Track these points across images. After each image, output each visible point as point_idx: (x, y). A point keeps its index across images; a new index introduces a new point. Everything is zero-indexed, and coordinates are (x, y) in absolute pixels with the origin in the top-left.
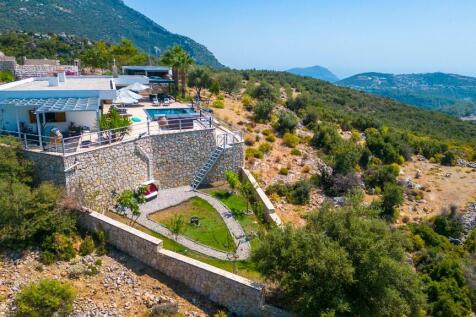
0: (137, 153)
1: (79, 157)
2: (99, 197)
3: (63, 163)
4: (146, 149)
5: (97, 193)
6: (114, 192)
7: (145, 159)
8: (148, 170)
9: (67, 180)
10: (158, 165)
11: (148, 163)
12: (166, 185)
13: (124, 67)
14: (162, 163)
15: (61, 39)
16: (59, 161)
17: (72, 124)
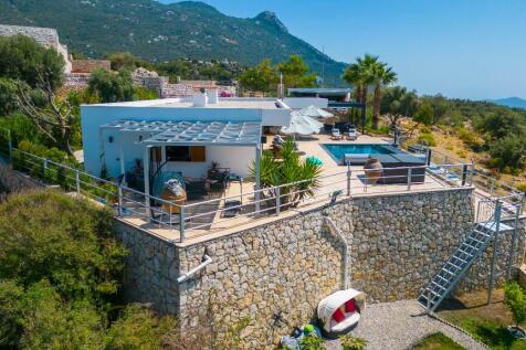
0: (326, 234)
1: (213, 247)
2: (247, 331)
3: (176, 259)
4: (342, 226)
5: (244, 323)
6: (277, 318)
7: (339, 246)
8: (343, 267)
9: (183, 299)
10: (362, 257)
11: (343, 254)
12: (373, 296)
13: (290, 90)
14: (369, 253)
15: (223, 66)
16: (170, 255)
17: (214, 165)
